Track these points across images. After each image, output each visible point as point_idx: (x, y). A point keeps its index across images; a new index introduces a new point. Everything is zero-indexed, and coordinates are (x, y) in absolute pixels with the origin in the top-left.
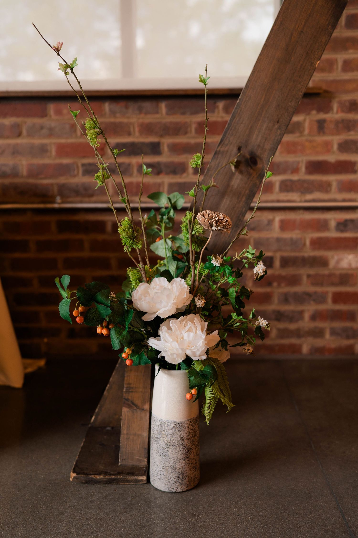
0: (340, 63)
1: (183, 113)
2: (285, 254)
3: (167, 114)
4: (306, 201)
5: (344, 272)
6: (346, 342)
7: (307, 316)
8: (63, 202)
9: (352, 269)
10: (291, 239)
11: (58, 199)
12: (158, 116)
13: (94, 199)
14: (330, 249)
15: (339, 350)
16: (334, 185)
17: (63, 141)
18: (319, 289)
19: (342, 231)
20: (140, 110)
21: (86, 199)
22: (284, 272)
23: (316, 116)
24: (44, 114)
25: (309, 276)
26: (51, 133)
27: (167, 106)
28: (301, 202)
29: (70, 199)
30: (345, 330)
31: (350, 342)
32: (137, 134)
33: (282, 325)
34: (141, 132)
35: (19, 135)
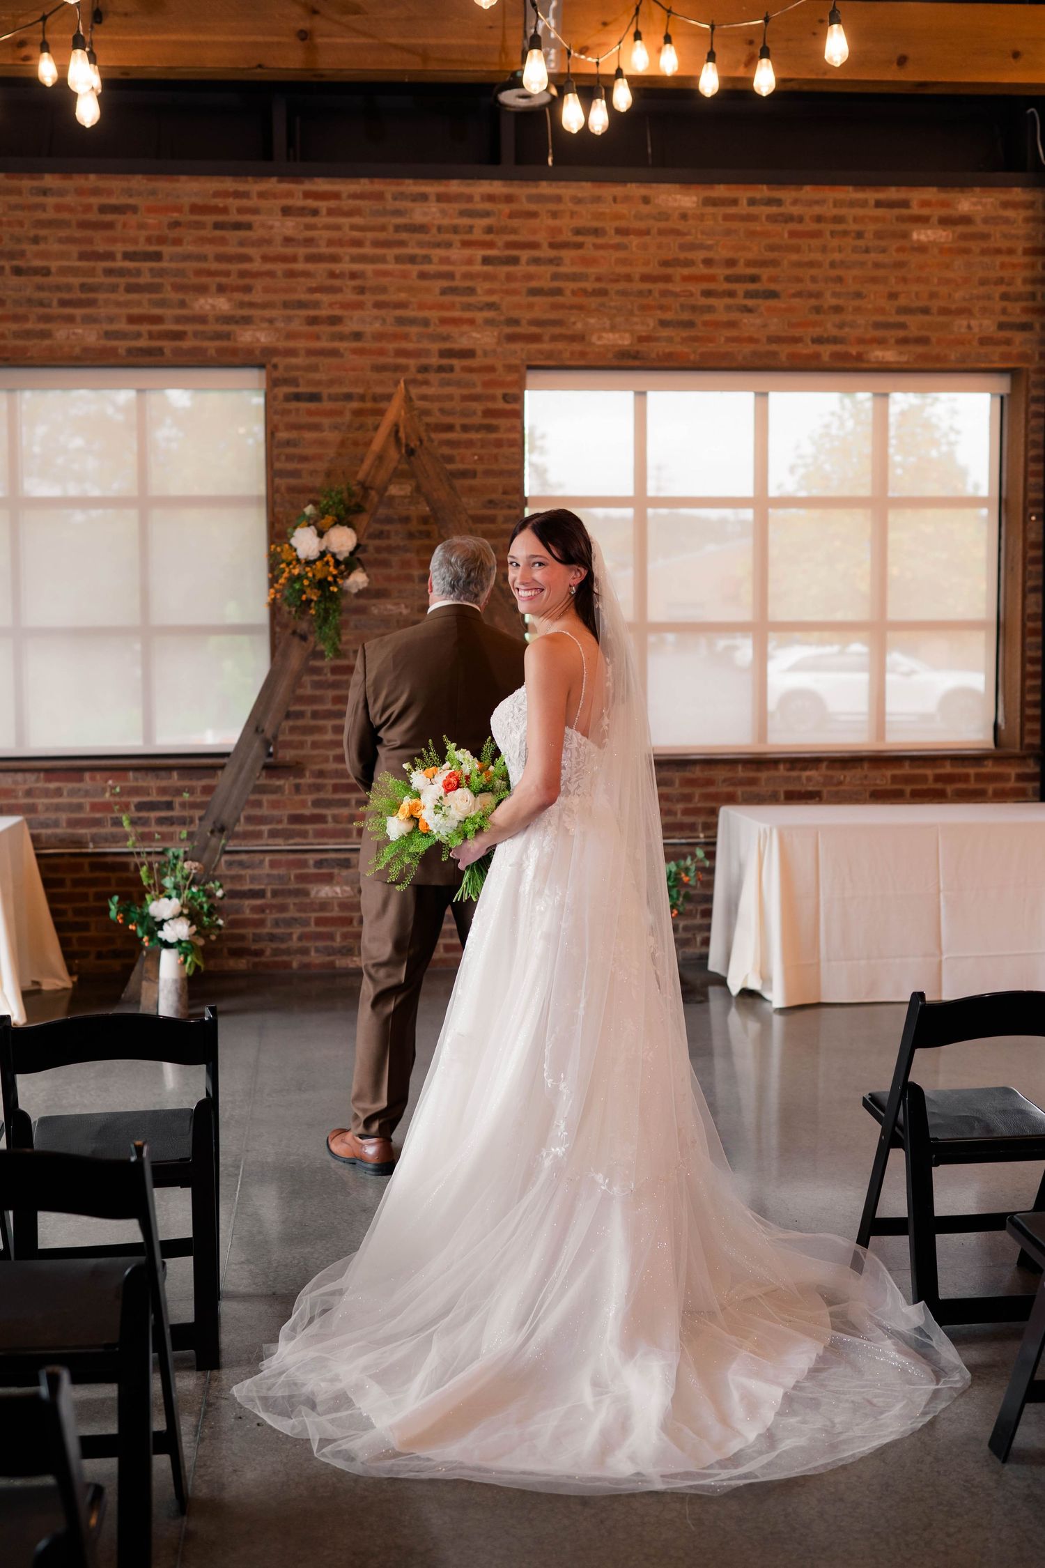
0: (309, 743)
1: (191, 779)
2: (275, 887)
3: (178, 779)
4: (289, 845)
5: (324, 900)
6: (328, 959)
7: (295, 937)
8: (95, 848)
9: (328, 898)
10: (279, 875)
11: (91, 845)
12: (170, 781)
13: (120, 844)
14: (311, 882)
15: (322, 965)
16: (311, 833)
17: (96, 800)
18: (303, 915)
19: (319, 868)
20: (157, 777)
21: (114, 845)
22: (274, 901)
23: (293, 781)
24: (81, 780)
25: (295, 904)
26: (87, 794)
27: (178, 774)
28: (285, 845)
29: (101, 845)
30: (326, 948)
31: (332, 958)
32: (155, 794)
33: (274, 945)
34: (158, 794)
35: (61, 795)
